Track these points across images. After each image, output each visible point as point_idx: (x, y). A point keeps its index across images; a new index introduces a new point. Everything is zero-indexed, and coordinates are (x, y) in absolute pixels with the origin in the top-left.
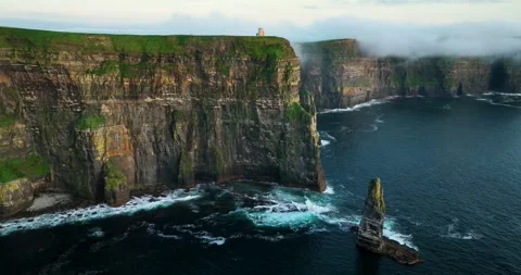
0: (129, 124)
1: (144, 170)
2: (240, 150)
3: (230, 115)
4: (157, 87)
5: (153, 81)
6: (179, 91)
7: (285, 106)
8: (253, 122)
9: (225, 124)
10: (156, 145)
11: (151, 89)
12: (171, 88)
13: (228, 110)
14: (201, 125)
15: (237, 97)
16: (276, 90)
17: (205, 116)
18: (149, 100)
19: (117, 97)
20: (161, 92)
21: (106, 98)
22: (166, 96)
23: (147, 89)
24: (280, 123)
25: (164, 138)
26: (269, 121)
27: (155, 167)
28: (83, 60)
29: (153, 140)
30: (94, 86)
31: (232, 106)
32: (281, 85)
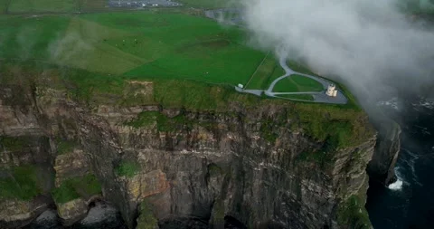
0: (166, 169)
1: (179, 206)
2: (277, 212)
3: (271, 178)
4: (193, 142)
5: (189, 136)
6: (217, 147)
7: (338, 200)
8: (295, 196)
9: (264, 184)
10: (192, 188)
11: (188, 143)
12: (208, 144)
13: (270, 174)
14: (238, 178)
15: (282, 166)
16: (329, 181)
17: (243, 173)
18: (185, 151)
19: (154, 147)
20: (198, 147)
21: (143, 148)
22: (203, 150)
23: (184, 142)
24: (326, 216)
25: (199, 184)
26: (313, 206)
27: (190, 203)
28: (121, 112)
29: (189, 184)
30: (132, 136)
31: (274, 172)
32: (336, 178)
